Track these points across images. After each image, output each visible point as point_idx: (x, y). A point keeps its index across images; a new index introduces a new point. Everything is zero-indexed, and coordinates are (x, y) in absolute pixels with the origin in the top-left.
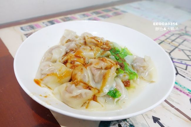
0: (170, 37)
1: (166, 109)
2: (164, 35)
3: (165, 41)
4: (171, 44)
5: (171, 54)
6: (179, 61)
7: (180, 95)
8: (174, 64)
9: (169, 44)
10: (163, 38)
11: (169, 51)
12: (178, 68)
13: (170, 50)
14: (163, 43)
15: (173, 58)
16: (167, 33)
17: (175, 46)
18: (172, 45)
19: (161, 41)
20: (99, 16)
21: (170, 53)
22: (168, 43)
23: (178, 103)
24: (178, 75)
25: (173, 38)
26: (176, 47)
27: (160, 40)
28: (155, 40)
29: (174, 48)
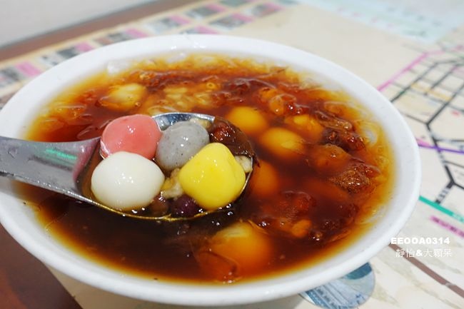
0: (426, 73)
1: (426, 291)
2: (409, 69)
3: (414, 87)
4: (431, 95)
5: (433, 125)
6: (455, 147)
7: (460, 246)
8: (442, 157)
9: (426, 94)
10: (406, 80)
11: (426, 119)
12: (452, 168)
13: (427, 114)
14: (409, 93)
15: (437, 137)
16: (418, 61)
17: (440, 101)
18: (434, 100)
19: (400, 90)
20: (212, 23)
21: (428, 124)
22: (422, 91)
23: (458, 272)
24: (454, 188)
25: (435, 75)
26: (446, 104)
27: (398, 85)
28: (381, 88)
29: (439, 105)
